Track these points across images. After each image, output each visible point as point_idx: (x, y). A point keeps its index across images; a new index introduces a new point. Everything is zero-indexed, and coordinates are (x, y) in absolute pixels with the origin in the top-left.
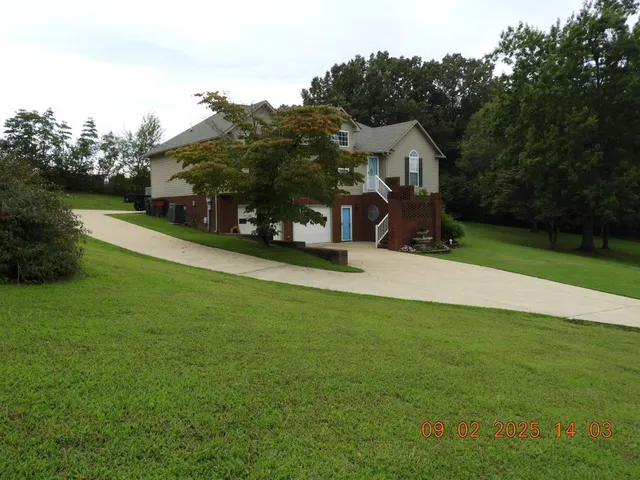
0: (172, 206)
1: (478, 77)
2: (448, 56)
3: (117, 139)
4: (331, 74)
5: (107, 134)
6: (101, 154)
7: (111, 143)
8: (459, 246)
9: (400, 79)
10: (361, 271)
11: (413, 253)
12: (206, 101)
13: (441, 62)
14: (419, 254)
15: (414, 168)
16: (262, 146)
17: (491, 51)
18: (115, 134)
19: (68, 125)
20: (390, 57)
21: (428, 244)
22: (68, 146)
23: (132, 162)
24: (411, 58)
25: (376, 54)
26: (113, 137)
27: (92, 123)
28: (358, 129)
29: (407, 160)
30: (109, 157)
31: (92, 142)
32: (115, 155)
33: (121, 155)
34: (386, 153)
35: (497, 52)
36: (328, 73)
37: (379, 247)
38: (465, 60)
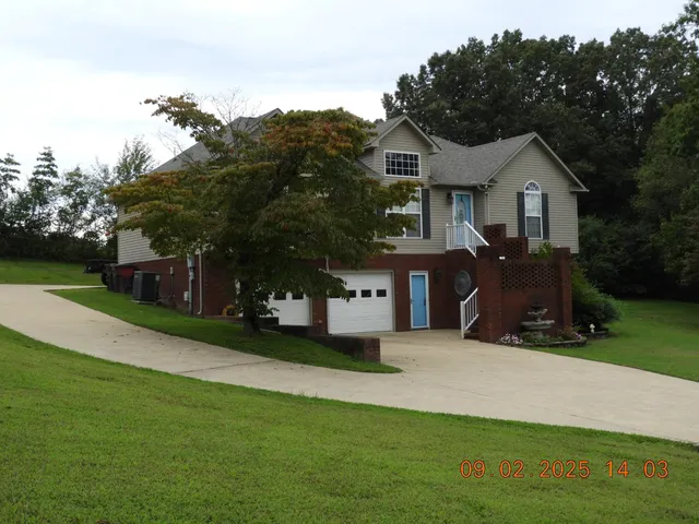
0: (138, 275)
1: (668, 63)
2: (618, 32)
3: (86, 178)
4: (428, 69)
5: (72, 170)
6: (62, 202)
7: (78, 184)
8: (608, 334)
9: (543, 73)
10: (398, 371)
11: (519, 346)
12: (163, 109)
13: (607, 43)
14: (530, 347)
15: (533, 207)
16: (230, 174)
17: (674, 20)
18: (83, 172)
19: (15, 159)
20: (524, 38)
21: (545, 332)
22: (13, 190)
23: (110, 212)
24: (557, 39)
25: (501, 35)
26: (80, 176)
27: (49, 154)
28: (435, 150)
29: (521, 196)
30: (74, 206)
31: (49, 183)
32: (84, 203)
33: (92, 201)
34: (483, 186)
35: (682, 21)
36: (423, 68)
37: (467, 337)
38: (647, 37)
